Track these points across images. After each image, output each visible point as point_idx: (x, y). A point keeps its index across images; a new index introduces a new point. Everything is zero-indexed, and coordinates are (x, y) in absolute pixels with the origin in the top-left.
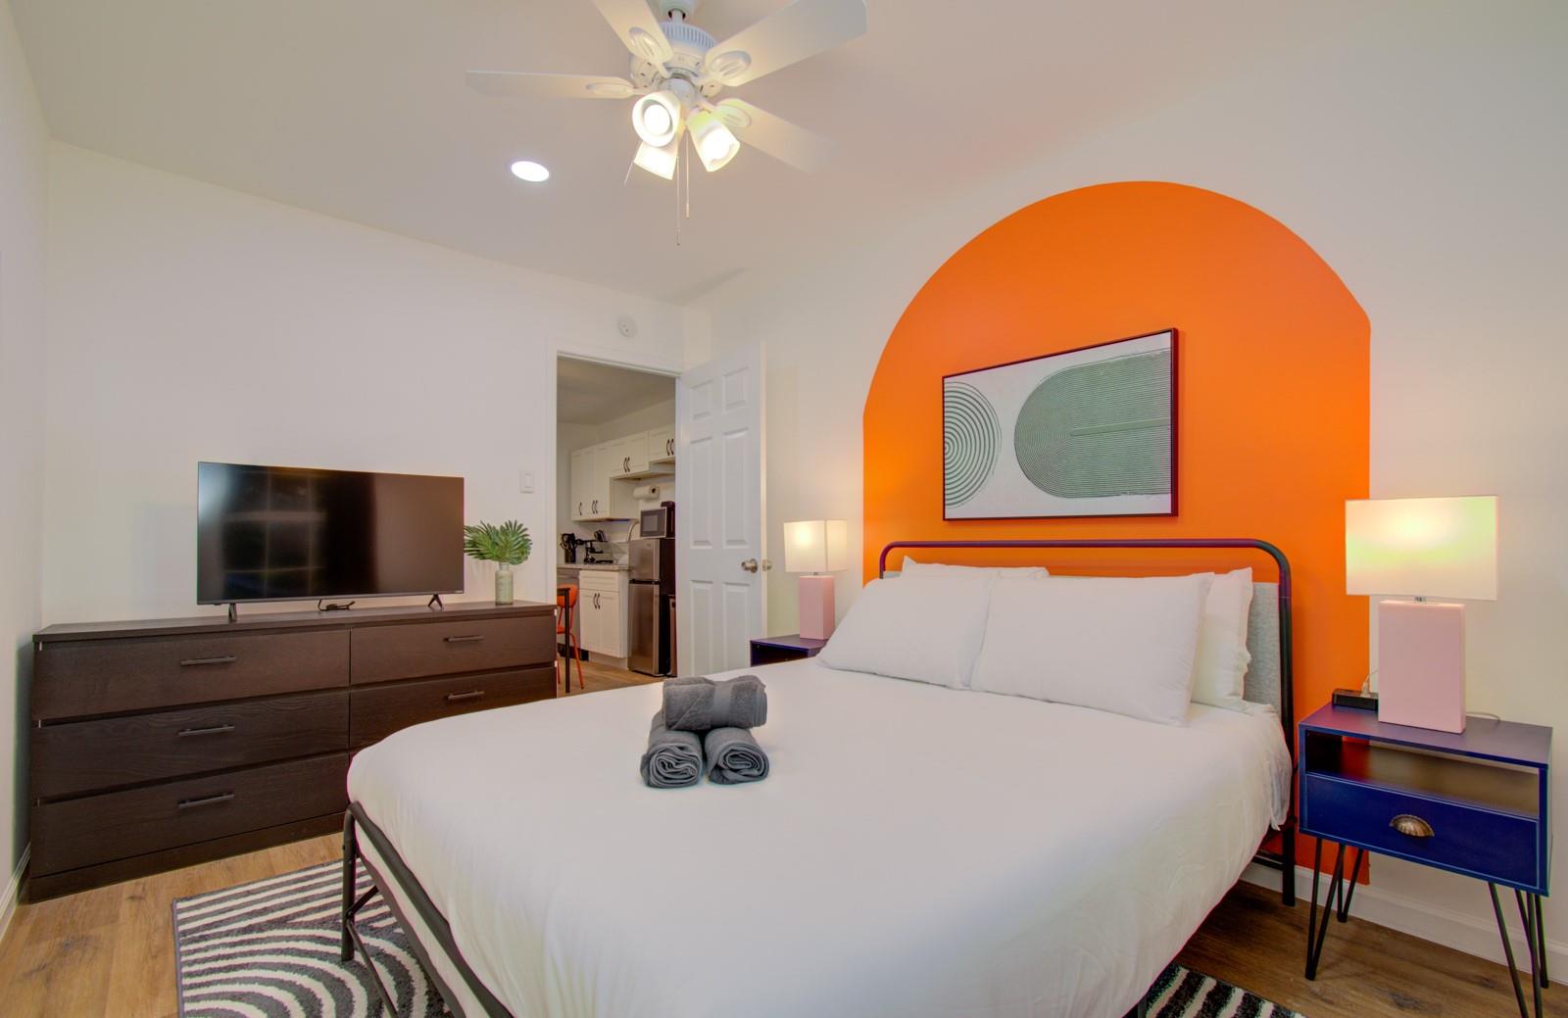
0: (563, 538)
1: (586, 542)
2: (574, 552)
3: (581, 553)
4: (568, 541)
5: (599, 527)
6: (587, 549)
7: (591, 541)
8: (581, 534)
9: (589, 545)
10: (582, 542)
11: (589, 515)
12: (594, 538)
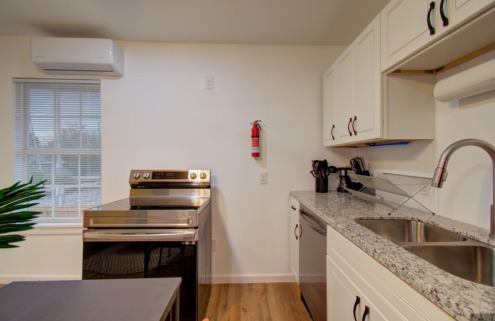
0: (313, 165)
1: (340, 169)
2: (326, 181)
3: (334, 181)
4: (319, 169)
5: (355, 153)
6: (341, 177)
7: (346, 169)
8: (334, 161)
9: (343, 174)
10: (335, 170)
11: (343, 139)
12: (350, 166)
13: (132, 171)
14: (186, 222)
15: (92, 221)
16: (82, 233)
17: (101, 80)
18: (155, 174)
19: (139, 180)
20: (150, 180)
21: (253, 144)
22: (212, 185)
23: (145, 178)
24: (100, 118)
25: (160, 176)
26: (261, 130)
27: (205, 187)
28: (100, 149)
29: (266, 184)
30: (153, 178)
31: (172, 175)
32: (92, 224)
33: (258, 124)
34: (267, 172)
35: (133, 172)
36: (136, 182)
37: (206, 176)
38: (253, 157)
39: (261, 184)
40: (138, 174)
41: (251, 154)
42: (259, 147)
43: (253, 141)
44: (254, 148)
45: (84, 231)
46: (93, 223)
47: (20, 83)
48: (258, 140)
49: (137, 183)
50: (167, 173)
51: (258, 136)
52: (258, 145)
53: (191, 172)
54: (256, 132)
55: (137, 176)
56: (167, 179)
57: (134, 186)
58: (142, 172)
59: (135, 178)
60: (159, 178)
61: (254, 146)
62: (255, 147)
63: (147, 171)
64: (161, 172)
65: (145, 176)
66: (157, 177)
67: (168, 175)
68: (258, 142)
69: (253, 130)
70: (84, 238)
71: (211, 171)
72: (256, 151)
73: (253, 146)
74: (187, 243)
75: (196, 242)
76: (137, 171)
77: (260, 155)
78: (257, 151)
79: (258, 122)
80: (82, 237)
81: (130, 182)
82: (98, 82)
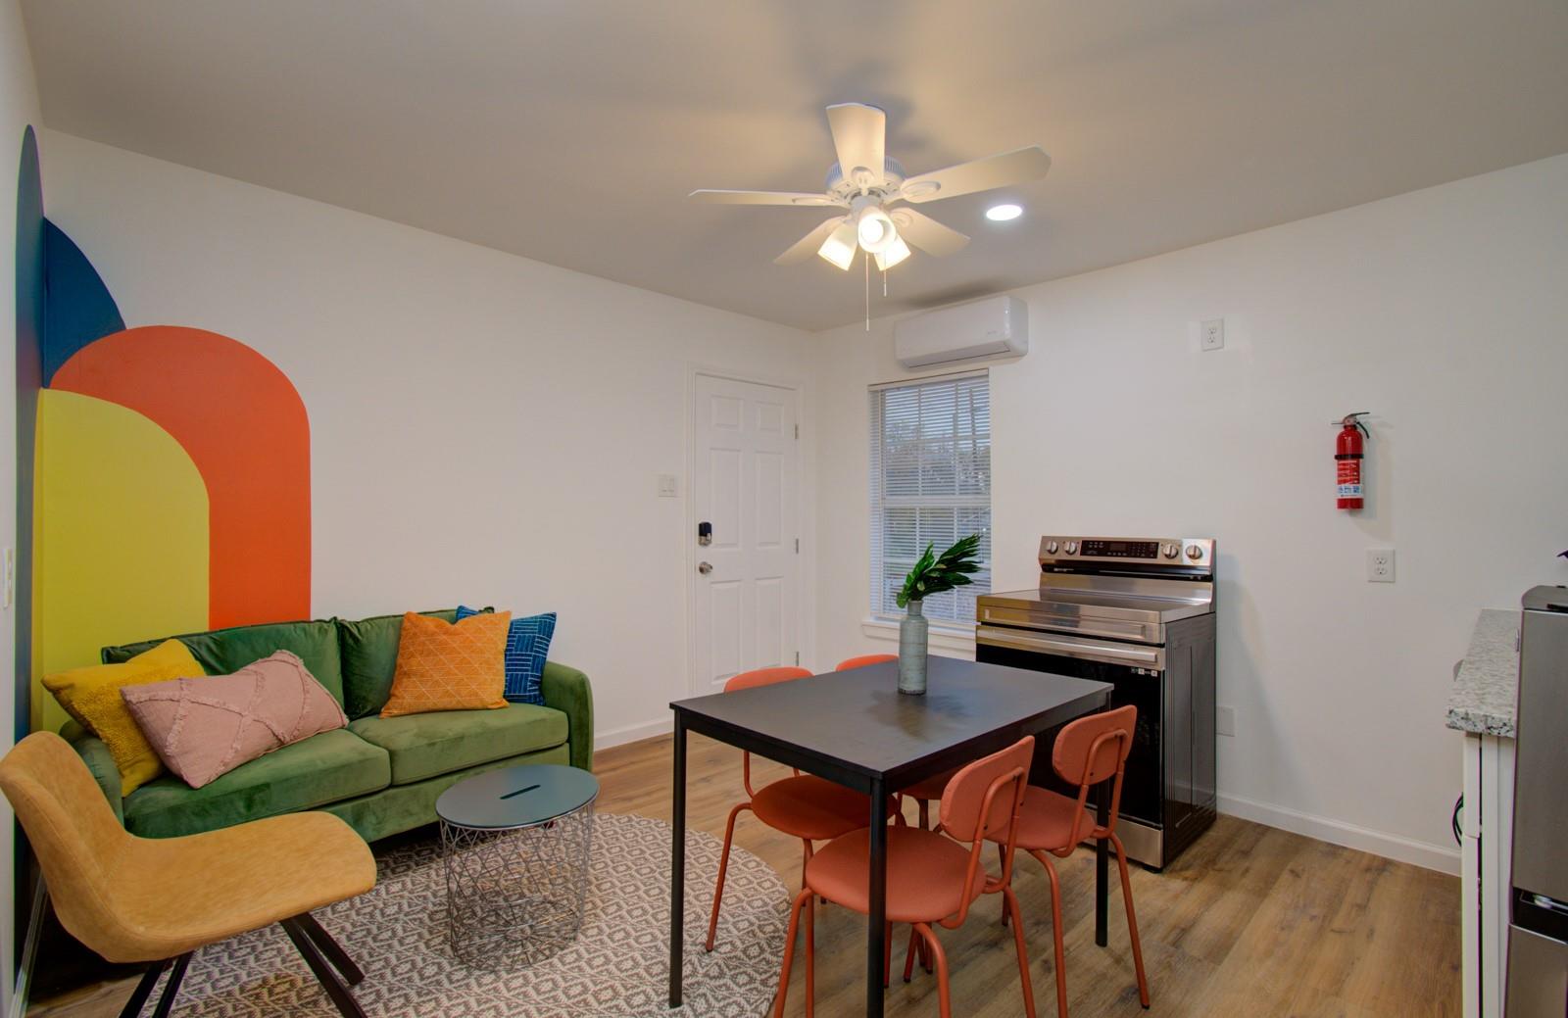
13: (1043, 538)
14: (1140, 631)
15: (987, 613)
16: (975, 629)
17: (991, 368)
18: (1087, 546)
19: (1057, 557)
20: (1078, 557)
21: (1340, 475)
22: (1220, 576)
23: (1068, 552)
24: (988, 438)
25: (1098, 549)
26: (1368, 437)
27: (1199, 578)
28: (987, 497)
29: (1390, 582)
30: (1083, 553)
31: (1124, 548)
32: (987, 617)
33: (1358, 423)
34: (1394, 552)
35: (1045, 540)
36: (1052, 559)
37: (1200, 556)
38: (1343, 510)
39: (1370, 581)
40: (1055, 544)
41: (1335, 504)
42: (1359, 483)
43: (1340, 470)
44: (1343, 486)
45: (978, 628)
46: (990, 616)
47: (877, 392)
48: (1358, 465)
49: (1053, 562)
50: (1112, 545)
51: (1358, 455)
52: (1358, 480)
53: (1187, 543)
54: (1351, 445)
55: (1054, 549)
56: (1112, 556)
57: (1047, 568)
58: (1062, 540)
59: (1050, 551)
60: (1095, 552)
61: (1345, 482)
62: (1347, 485)
63: (1071, 539)
64: (1099, 542)
65: (1067, 549)
66: (1090, 552)
67: (1113, 547)
68: (1358, 472)
69: (1341, 440)
70: (978, 638)
71: (1214, 543)
72: (1350, 495)
73: (1340, 482)
74: (1141, 672)
75: (1159, 672)
76: (1053, 539)
77: (1366, 503)
78: (1353, 493)
79: (1358, 417)
80: (974, 635)
81: (1040, 560)
82: (984, 372)
